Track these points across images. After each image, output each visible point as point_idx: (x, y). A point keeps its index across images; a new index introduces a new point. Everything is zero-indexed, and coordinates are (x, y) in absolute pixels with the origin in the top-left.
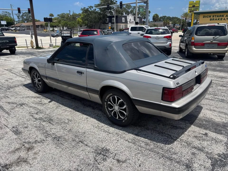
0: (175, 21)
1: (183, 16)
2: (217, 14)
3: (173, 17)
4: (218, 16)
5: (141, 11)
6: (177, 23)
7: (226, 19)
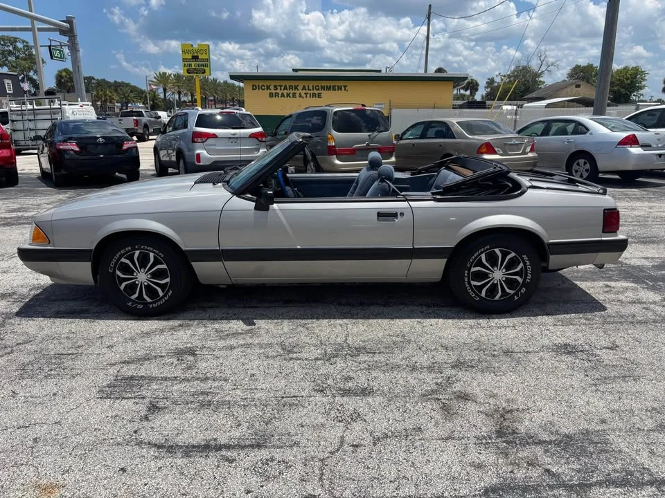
0: (126, 95)
1: (155, 80)
2: (283, 83)
3: (116, 82)
5: (57, 57)
6: (134, 101)
7: (303, 95)
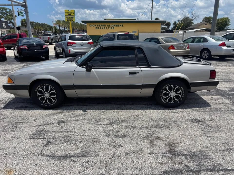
0: (46, 28)
1: (56, 23)
4: (101, 25)
5: (21, 15)
6: (48, 30)
7: (108, 28)
